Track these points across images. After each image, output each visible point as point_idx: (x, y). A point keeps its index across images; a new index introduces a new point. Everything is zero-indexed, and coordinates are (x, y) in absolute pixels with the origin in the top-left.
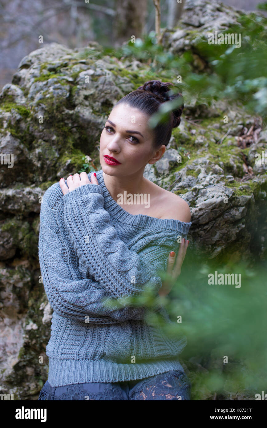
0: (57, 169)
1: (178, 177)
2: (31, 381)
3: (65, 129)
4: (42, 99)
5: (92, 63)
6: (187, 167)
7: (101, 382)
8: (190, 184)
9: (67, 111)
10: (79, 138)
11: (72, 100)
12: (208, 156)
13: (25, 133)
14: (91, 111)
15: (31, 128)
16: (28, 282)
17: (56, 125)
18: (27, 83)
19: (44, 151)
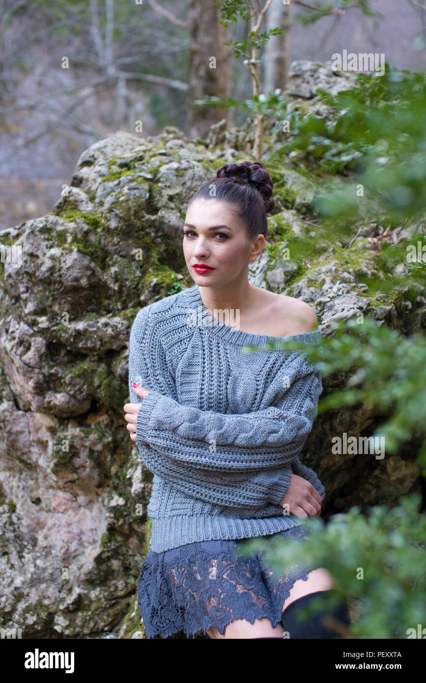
0: (139, 292)
1: (297, 290)
2: (118, 578)
3: (148, 240)
4: (115, 203)
5: (175, 154)
6: (308, 278)
7: (223, 539)
8: (313, 297)
9: (147, 217)
10: (166, 251)
11: (153, 202)
12: (333, 263)
13: (96, 247)
14: (179, 215)
15: (102, 241)
16: (109, 443)
17: (135, 235)
18: (92, 184)
19: (122, 269)
